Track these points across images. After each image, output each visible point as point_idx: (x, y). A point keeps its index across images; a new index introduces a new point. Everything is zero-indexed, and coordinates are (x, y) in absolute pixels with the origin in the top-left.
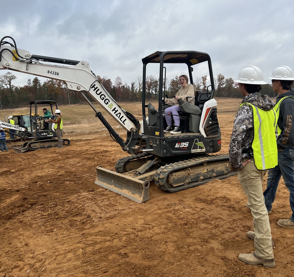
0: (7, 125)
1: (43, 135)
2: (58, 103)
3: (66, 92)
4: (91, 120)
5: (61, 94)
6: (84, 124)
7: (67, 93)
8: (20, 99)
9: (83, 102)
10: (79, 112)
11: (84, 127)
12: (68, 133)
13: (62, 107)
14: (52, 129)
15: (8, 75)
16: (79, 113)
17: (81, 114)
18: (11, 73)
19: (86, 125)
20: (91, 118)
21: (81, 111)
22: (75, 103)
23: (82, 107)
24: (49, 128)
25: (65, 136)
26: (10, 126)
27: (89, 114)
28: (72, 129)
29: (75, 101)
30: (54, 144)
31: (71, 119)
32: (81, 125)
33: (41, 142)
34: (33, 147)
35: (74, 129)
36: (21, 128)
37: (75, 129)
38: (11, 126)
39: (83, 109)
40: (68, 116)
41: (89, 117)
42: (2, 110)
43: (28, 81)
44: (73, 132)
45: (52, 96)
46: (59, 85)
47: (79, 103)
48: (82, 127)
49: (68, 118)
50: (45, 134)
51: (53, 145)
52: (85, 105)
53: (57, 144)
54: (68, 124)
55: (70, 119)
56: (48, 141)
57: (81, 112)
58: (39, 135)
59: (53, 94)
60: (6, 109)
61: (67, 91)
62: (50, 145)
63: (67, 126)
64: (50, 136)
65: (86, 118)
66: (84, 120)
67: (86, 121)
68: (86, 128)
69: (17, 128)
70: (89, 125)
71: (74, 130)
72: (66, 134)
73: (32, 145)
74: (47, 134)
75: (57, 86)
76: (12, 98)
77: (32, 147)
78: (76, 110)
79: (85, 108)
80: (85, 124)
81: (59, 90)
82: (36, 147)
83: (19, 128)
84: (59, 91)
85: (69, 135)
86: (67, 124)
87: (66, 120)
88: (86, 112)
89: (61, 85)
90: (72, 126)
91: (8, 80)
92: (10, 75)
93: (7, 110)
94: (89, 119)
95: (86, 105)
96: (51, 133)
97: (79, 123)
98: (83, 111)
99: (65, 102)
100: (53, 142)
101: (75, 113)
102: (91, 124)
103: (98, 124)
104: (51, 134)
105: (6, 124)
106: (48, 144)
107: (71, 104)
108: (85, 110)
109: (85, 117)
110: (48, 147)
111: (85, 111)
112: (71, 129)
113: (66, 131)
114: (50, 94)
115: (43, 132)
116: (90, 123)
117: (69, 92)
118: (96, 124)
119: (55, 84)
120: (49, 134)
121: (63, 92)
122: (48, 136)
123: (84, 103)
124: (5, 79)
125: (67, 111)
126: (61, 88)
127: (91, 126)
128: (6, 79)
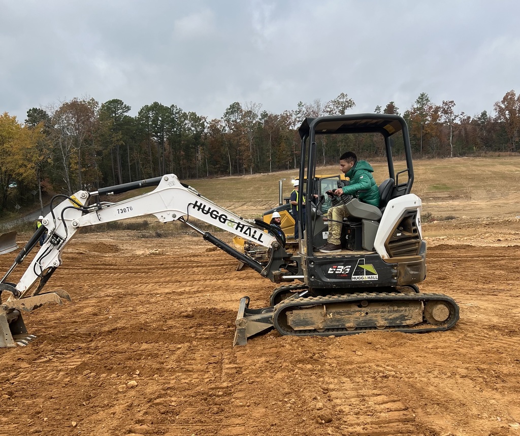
0: (211, 214)
1: (334, 275)
2: (429, 153)
3: (446, 131)
4: (494, 191)
5: (436, 135)
6: (478, 199)
7: (449, 133)
8: (359, 147)
9: (480, 151)
10: (469, 173)
11: (478, 206)
12: (441, 220)
13: (435, 163)
14: (374, 250)
15: (341, 100)
16: (469, 175)
17: (473, 178)
18: (346, 95)
19: (482, 204)
20: (494, 187)
21: (475, 171)
22: (462, 154)
23: (478, 163)
24: (366, 244)
25: (433, 226)
26: (220, 217)
27: (491, 177)
28: (450, 209)
29: (463, 151)
30: (387, 315)
31: (450, 188)
32: (470, 202)
33: (329, 305)
34: (297, 325)
35: (454, 210)
36: (259, 232)
37: (457, 210)
38: (225, 220)
39: (479, 168)
40: (445, 181)
41: (490, 186)
42: (324, 168)
43: (376, 110)
44: (452, 218)
45: (419, 140)
46: (435, 116)
47: (472, 155)
48: (472, 207)
49: (444, 185)
50: (340, 269)
51: (379, 319)
52: (484, 159)
53: (397, 319)
54: (443, 199)
55: (448, 188)
56: (359, 303)
57: (474, 173)
58: (318, 271)
59: (420, 135)
60: (331, 165)
61: (450, 129)
62: (365, 322)
63: (440, 203)
64: (365, 278)
65: (484, 186)
66: (479, 191)
67: (482, 193)
68: (481, 209)
69: (245, 228)
70: (488, 203)
71: (454, 214)
72: (435, 222)
73: (291, 317)
74: (351, 269)
75: (429, 119)
76: (343, 144)
77: (290, 323)
78: (464, 169)
79: (484, 166)
80: (481, 199)
81: (434, 127)
82: (306, 323)
83: (253, 230)
84: (432, 130)
85: (441, 224)
86: (440, 198)
87: (440, 189)
88: (484, 173)
89: (438, 116)
90: (451, 202)
91: (340, 108)
92: (345, 100)
93: (334, 166)
94: (490, 191)
95: (487, 159)
96: (369, 267)
97: (468, 197)
98: (480, 172)
99: (442, 152)
100: (381, 309)
101: (460, 176)
102: (494, 202)
103: (510, 201)
104: (368, 273)
105: (206, 209)
106: (358, 314)
107: (455, 157)
108: (483, 168)
109: (481, 184)
110: (356, 329)
111: (484, 171)
112: (448, 211)
113: (436, 213)
114: (415, 135)
115: (335, 262)
116: (491, 199)
117: (453, 132)
118: (505, 201)
119: (426, 115)
120: (360, 272)
121: (441, 132)
122: (355, 278)
123: (483, 154)
124: (335, 108)
125: (444, 171)
126: (437, 124)
127: (494, 206)
128: (337, 107)
